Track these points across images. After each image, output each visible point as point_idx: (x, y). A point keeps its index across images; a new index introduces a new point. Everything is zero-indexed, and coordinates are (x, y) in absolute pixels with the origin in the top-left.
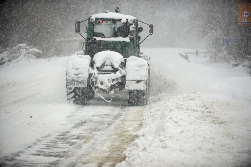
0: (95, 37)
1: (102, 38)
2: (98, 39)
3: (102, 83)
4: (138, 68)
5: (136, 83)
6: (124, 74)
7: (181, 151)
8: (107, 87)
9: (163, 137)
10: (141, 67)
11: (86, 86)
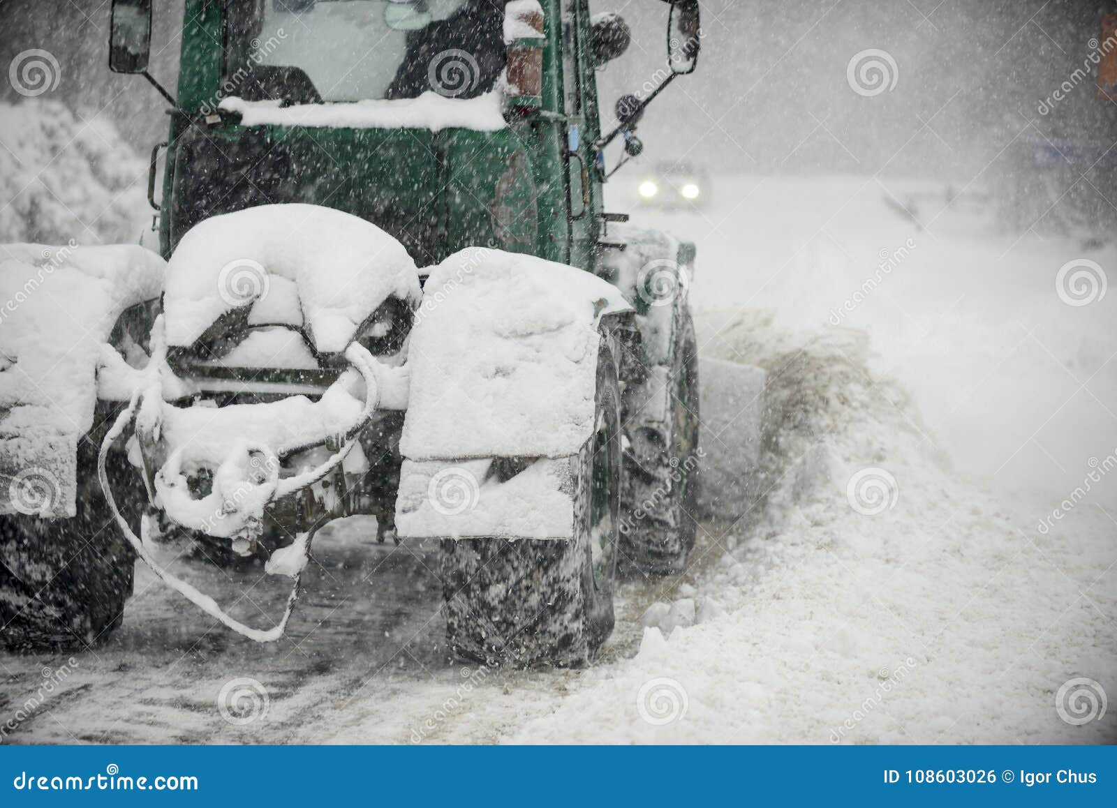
0: (231, 103)
1: (287, 103)
2: (256, 113)
3: (200, 484)
4: (507, 351)
5: (488, 476)
6: (393, 403)
7: (888, 561)
8: (236, 521)
9: (821, 507)
10: (535, 339)
11: (71, 511)
